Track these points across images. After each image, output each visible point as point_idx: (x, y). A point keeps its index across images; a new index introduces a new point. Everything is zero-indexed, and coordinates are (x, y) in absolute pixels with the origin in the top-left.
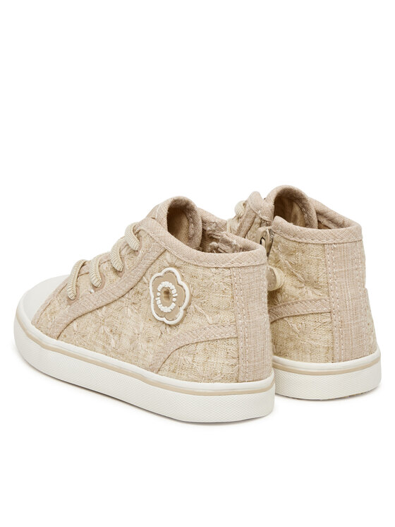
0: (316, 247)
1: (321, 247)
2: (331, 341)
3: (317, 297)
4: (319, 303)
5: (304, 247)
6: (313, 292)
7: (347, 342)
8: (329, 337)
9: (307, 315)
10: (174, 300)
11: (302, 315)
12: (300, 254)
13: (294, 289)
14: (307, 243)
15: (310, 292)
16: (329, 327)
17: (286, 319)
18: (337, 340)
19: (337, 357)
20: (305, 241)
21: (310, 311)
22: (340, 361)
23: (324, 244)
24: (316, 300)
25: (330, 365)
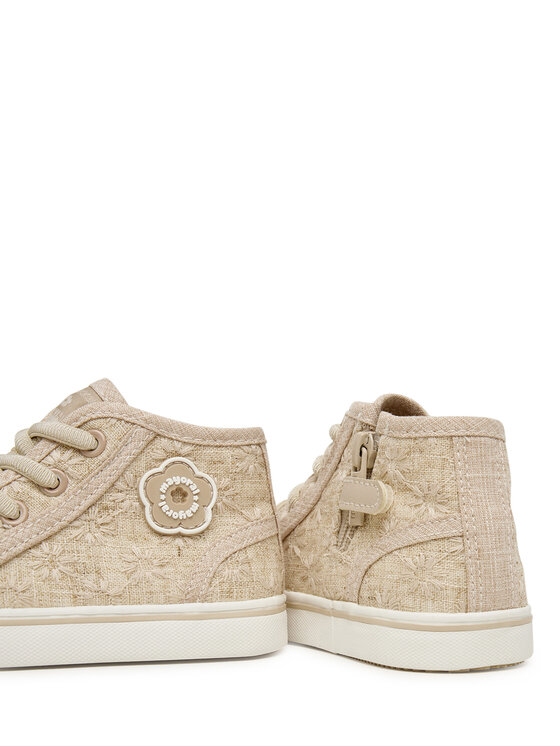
0: (440, 441)
1: (448, 442)
2: (463, 580)
3: (442, 516)
4: (444, 523)
5: (423, 444)
6: (436, 510)
7: (488, 582)
8: (460, 573)
9: (427, 542)
10: (196, 498)
11: (420, 543)
12: (417, 455)
13: (407, 508)
14: (426, 438)
15: (432, 511)
16: (461, 558)
17: (396, 553)
18: (472, 578)
19: (473, 603)
20: (424, 434)
21: (431, 536)
22: (477, 611)
23: (452, 437)
24: (440, 520)
25: (462, 616)
